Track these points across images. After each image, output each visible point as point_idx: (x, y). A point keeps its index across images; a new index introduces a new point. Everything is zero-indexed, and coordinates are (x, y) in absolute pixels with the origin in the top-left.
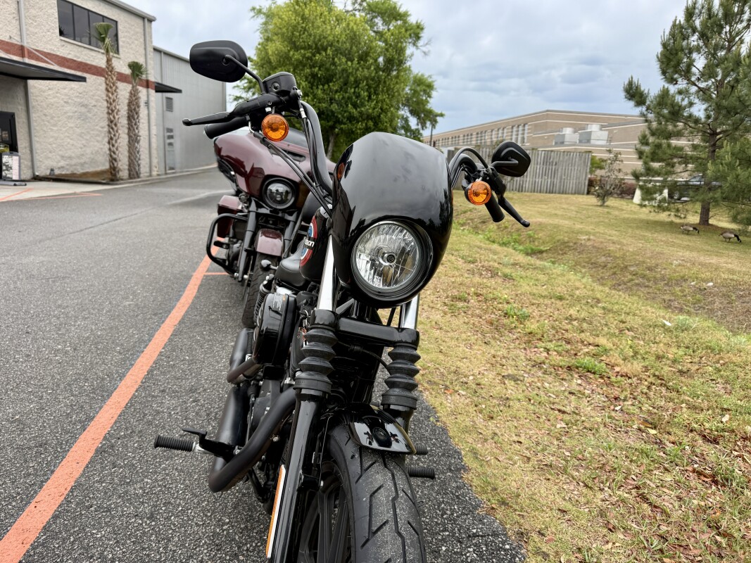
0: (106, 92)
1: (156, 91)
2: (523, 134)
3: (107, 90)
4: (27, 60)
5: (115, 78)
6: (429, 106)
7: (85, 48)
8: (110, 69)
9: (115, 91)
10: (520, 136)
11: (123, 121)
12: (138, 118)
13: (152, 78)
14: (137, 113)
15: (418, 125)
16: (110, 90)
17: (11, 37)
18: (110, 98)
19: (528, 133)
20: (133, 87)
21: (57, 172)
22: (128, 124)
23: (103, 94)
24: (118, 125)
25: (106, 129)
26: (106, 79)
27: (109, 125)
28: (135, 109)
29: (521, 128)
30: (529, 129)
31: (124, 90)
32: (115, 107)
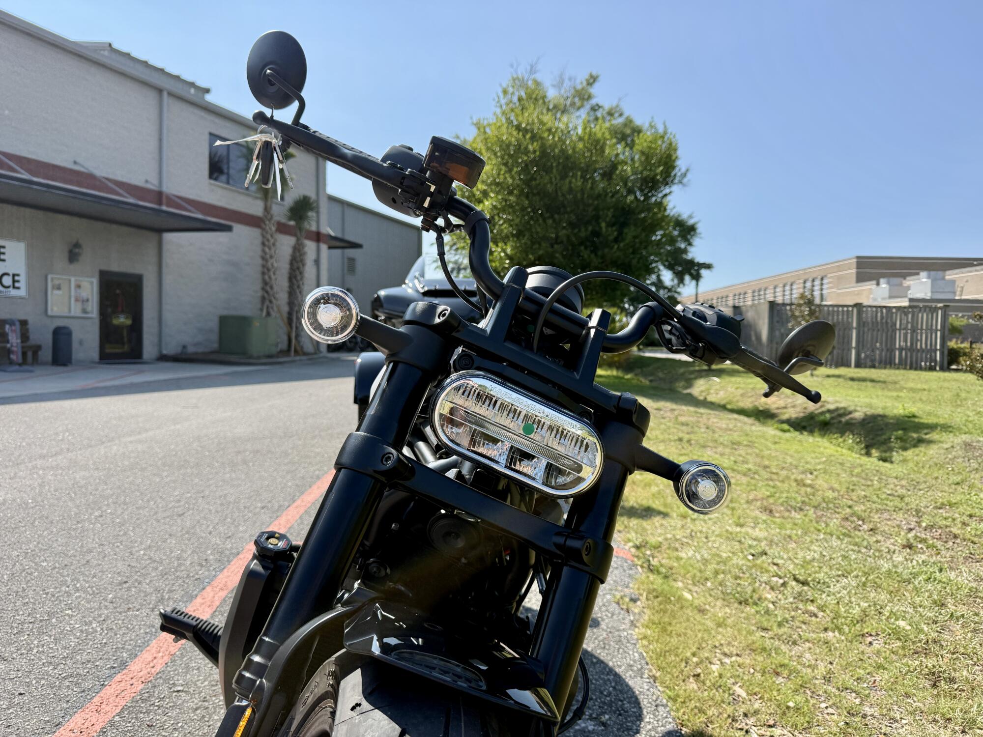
0: (261, 246)
1: (330, 247)
2: (822, 289)
3: (263, 244)
4: (164, 208)
5: (275, 230)
6: (689, 256)
8: (269, 217)
9: (274, 244)
10: (817, 293)
11: (281, 283)
12: (302, 279)
14: (301, 273)
15: (673, 280)
16: (267, 243)
17: (147, 181)
18: (266, 254)
19: (828, 288)
20: (298, 240)
21: (191, 349)
22: (289, 286)
23: (259, 249)
24: (275, 286)
25: (260, 293)
26: (263, 229)
27: (263, 289)
28: (298, 268)
29: (817, 282)
30: (829, 283)
31: (285, 244)
32: (272, 265)
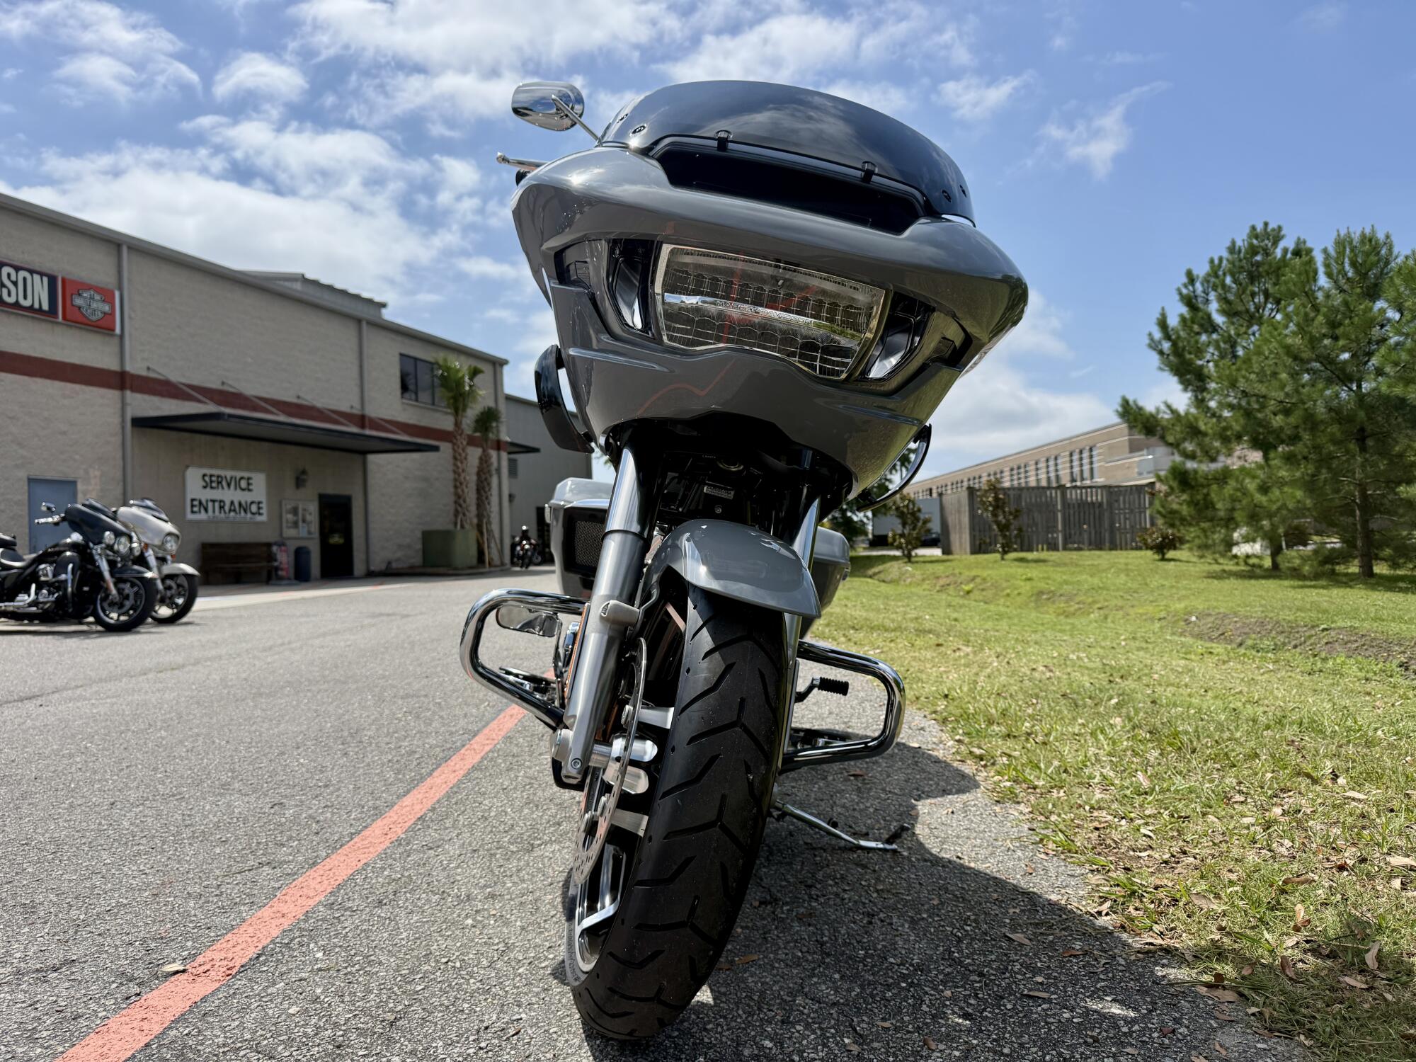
0: (451, 461)
1: (509, 453)
2: (1091, 463)
3: (455, 458)
4: (367, 432)
5: (465, 443)
7: (428, 409)
8: (459, 431)
9: (464, 458)
10: (1086, 468)
13: (506, 438)
14: (489, 484)
16: (458, 457)
18: (458, 468)
20: (484, 451)
22: (478, 499)
24: (468, 500)
26: (455, 444)
27: (456, 502)
28: (486, 479)
29: (1086, 455)
30: (1100, 454)
32: (463, 478)
